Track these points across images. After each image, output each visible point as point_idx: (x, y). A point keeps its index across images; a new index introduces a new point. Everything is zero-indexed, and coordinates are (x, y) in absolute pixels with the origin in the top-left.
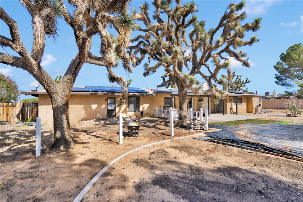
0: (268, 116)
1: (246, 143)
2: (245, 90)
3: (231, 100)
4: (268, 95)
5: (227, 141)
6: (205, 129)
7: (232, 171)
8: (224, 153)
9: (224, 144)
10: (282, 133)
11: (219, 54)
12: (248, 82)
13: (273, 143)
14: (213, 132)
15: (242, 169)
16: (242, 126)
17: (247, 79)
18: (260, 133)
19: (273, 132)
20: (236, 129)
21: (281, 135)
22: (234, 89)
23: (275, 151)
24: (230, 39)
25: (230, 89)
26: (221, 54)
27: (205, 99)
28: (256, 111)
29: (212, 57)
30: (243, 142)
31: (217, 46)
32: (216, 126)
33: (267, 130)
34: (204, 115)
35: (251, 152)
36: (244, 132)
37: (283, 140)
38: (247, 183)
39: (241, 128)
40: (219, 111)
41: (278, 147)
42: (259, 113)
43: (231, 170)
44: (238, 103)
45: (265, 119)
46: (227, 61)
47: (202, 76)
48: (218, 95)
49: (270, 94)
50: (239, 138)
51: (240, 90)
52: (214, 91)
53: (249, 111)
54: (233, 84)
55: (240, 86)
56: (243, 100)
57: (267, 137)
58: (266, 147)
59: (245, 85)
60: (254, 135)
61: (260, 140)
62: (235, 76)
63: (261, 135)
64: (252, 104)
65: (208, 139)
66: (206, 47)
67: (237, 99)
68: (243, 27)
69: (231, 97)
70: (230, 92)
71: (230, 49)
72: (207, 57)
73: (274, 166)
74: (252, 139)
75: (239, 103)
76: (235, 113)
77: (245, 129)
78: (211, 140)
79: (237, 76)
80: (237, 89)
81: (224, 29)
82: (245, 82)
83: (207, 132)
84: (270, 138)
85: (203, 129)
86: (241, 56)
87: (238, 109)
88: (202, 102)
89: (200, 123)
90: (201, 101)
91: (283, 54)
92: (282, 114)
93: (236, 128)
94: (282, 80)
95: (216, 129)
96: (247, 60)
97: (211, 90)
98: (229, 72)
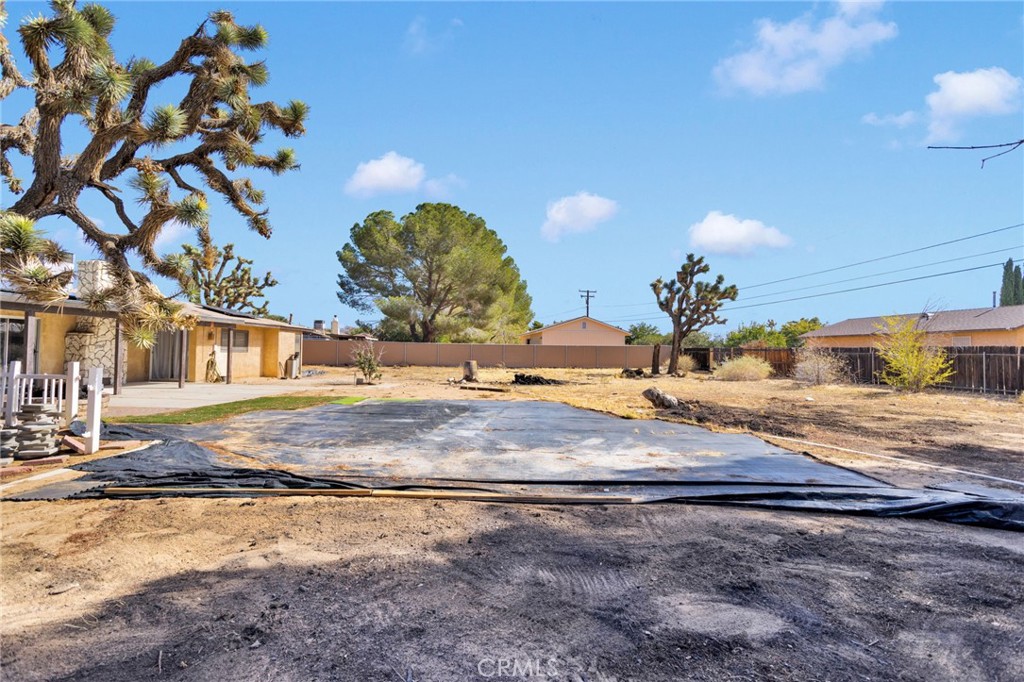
0: (316, 385)
1: (237, 477)
2: (260, 306)
3: (210, 336)
4: (320, 328)
5: (172, 480)
6: (81, 447)
7: (164, 595)
8: (149, 531)
9: (155, 495)
10: (338, 430)
11: (170, 166)
12: (271, 285)
13: (315, 461)
14: (120, 457)
15: (206, 574)
16: (238, 421)
17: (268, 274)
18: (286, 437)
19: (318, 428)
20: (215, 432)
21: (336, 435)
22: (226, 301)
23: (313, 484)
24: (214, 127)
25: (214, 300)
26: (177, 169)
27: (105, 328)
28: (286, 372)
29: (134, 166)
30: (228, 473)
31: (160, 131)
32: (138, 431)
33: (305, 425)
34: (84, 392)
35: (248, 504)
36: (241, 440)
37: (338, 449)
38: (212, 619)
39: (233, 429)
40: (164, 373)
41: (323, 469)
42: (294, 376)
43: (164, 591)
44: (234, 345)
45: (305, 395)
46: (196, 200)
47: (81, 231)
48: (152, 314)
49: (324, 326)
50: (222, 461)
51: (244, 305)
52: (135, 297)
53: (267, 373)
54: (224, 284)
55: (247, 295)
56: (251, 336)
57: (301, 445)
58: (293, 476)
59: (263, 291)
60: (270, 445)
61: (282, 457)
62: (232, 257)
63: (286, 441)
64: (277, 351)
65: (88, 491)
66: (110, 117)
67: (232, 332)
68: (257, 107)
69: (212, 326)
70: (209, 309)
71: (210, 162)
72: (113, 160)
73: (304, 530)
74: (259, 459)
75: (239, 346)
76: (223, 380)
77: (245, 429)
78: (102, 492)
79: (239, 259)
80: (235, 301)
81: (194, 85)
82: (261, 282)
83: (88, 459)
84: (309, 446)
85: (73, 451)
86: (248, 196)
87: (232, 367)
88: (88, 339)
89: (62, 423)
90: (80, 332)
91: (357, 225)
92: (346, 379)
93: (218, 428)
94: (351, 291)
95: (139, 442)
96: (264, 214)
97: (123, 293)
98: (203, 240)
